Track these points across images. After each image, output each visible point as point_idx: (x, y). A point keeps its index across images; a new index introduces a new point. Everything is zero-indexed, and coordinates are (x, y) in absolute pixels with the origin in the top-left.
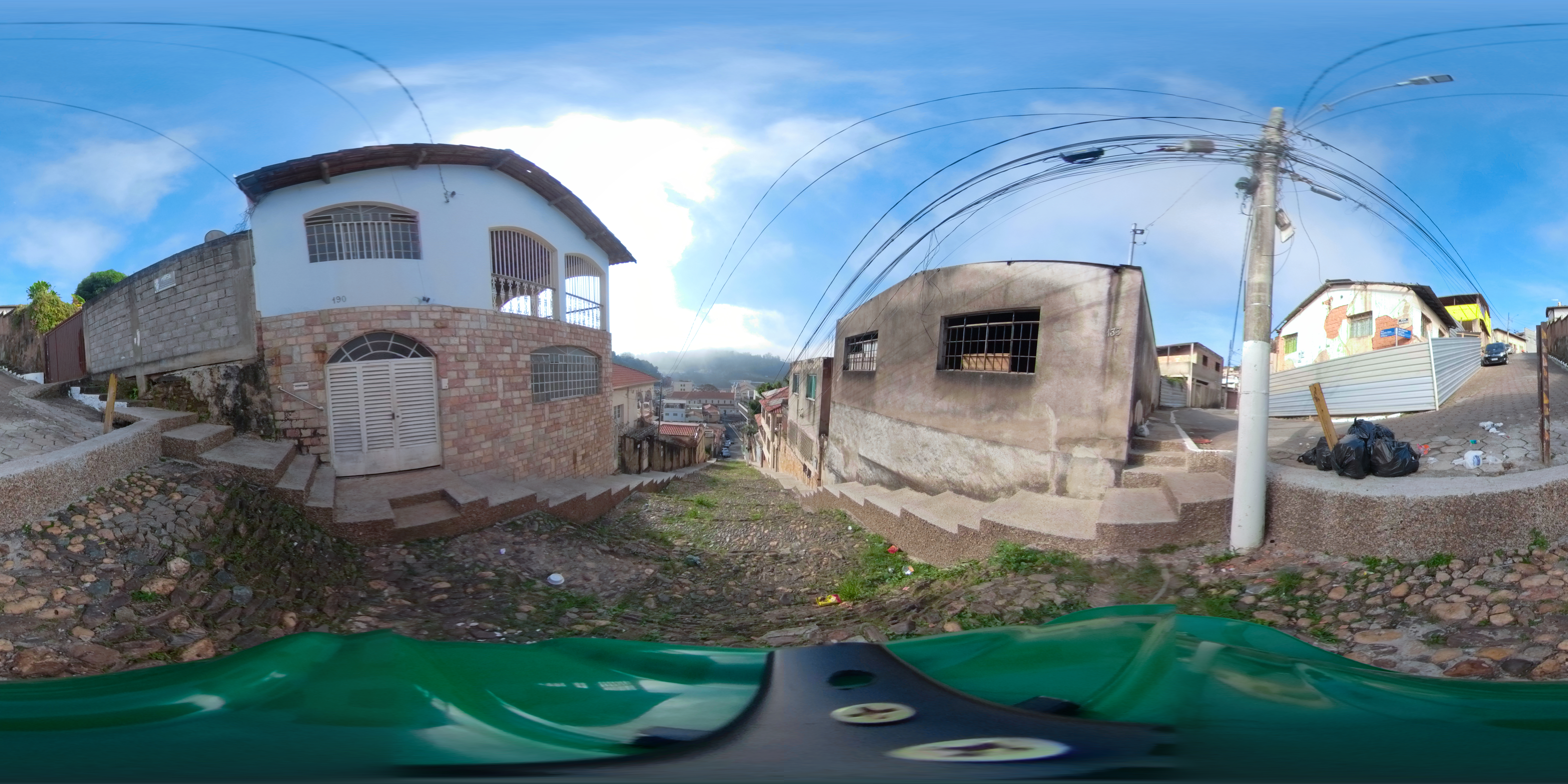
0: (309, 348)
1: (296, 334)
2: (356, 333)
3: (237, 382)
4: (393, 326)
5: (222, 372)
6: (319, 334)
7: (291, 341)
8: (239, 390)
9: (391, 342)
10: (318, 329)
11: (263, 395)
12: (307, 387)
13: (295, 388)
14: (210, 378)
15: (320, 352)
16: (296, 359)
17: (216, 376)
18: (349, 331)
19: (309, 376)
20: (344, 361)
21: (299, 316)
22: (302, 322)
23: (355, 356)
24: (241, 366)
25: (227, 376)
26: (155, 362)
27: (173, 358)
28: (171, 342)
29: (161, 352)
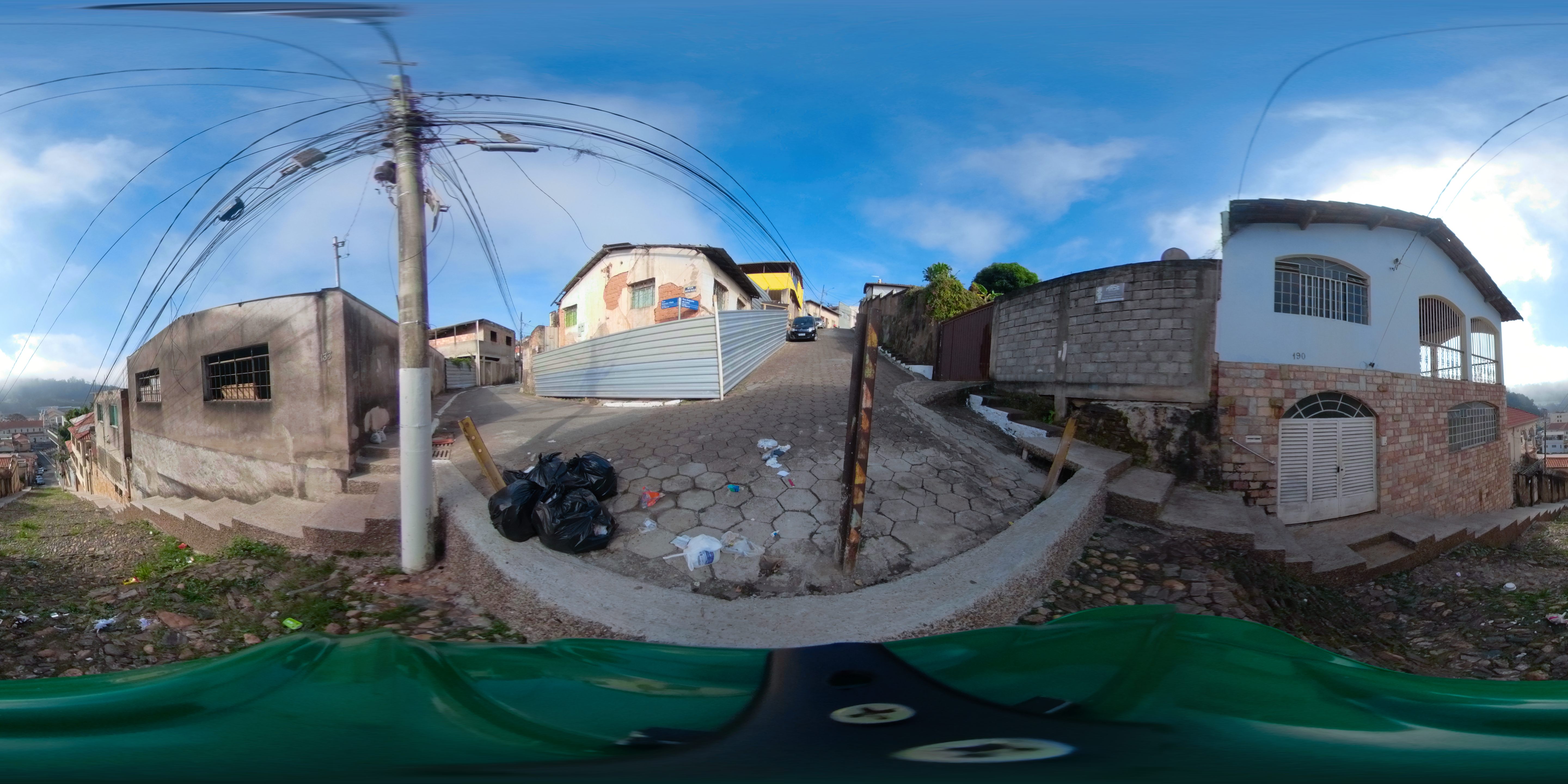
0: (1265, 401)
1: (1254, 386)
2: (1312, 392)
3: (1186, 429)
4: (1345, 389)
5: (1170, 414)
6: (1278, 389)
7: (1248, 392)
8: (1187, 437)
9: (1340, 402)
10: (1277, 384)
11: (1215, 446)
12: (1260, 441)
13: (1248, 441)
14: (1153, 418)
15: (1275, 405)
16: (1252, 411)
17: (1161, 417)
18: (1306, 389)
19: (1263, 430)
20: (1297, 417)
21: (1259, 366)
22: (1261, 373)
23: (1307, 415)
24: (1193, 412)
25: (1175, 420)
26: (1082, 385)
27: (1107, 385)
28: (1107, 366)
29: (1091, 374)
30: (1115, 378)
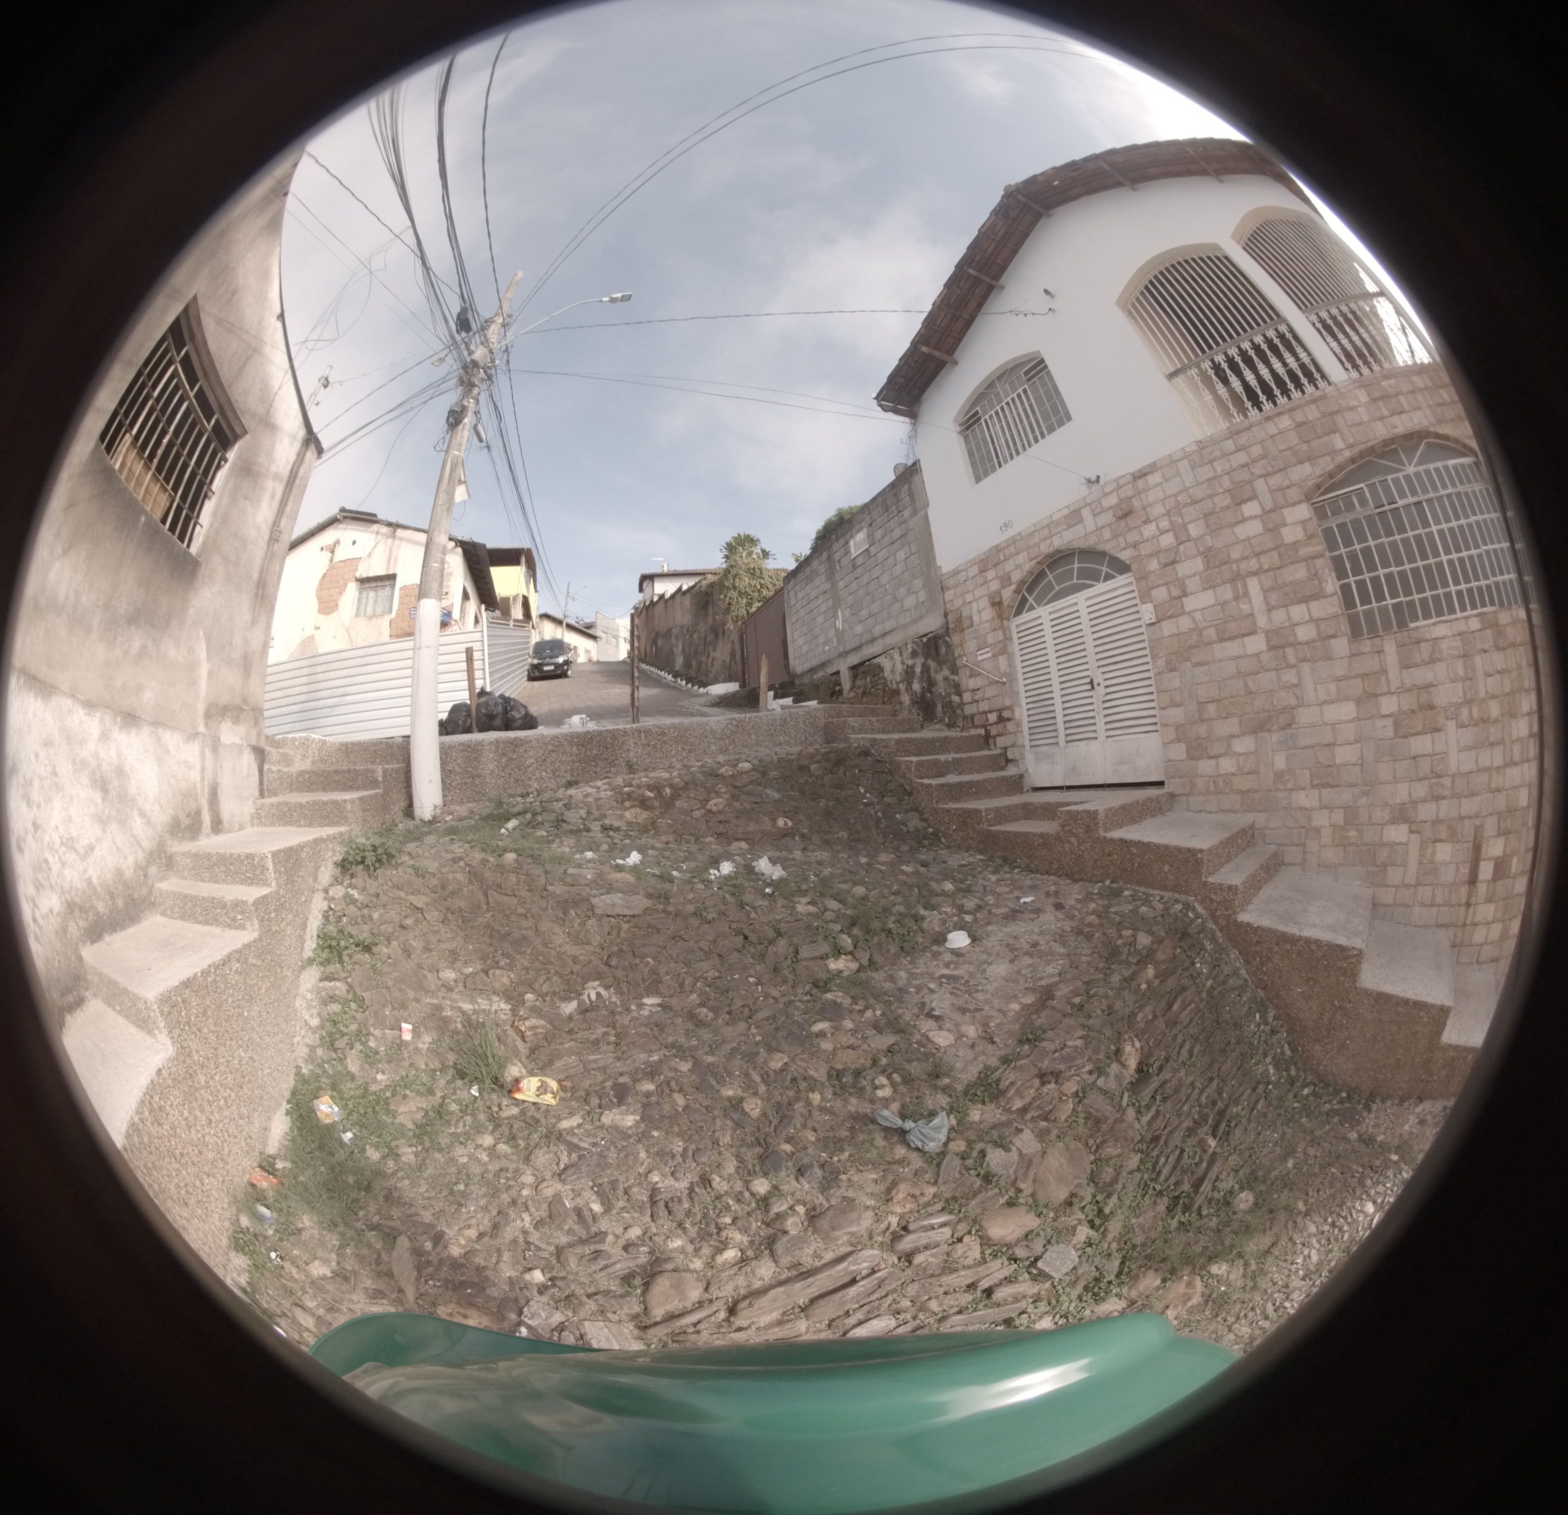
0: (984, 603)
1: (971, 588)
2: (1031, 565)
3: (923, 661)
4: (1065, 541)
5: (910, 649)
6: (993, 580)
7: (969, 598)
8: (926, 669)
9: (1076, 566)
10: (991, 574)
12: (989, 655)
13: (980, 658)
14: (900, 660)
15: (997, 604)
16: (976, 619)
17: (905, 655)
19: (990, 640)
20: (1028, 611)
21: (972, 562)
22: (975, 570)
23: (1039, 601)
24: (925, 640)
25: (914, 654)
26: (857, 649)
27: (872, 641)
28: (870, 621)
29: (861, 635)
30: (877, 631)
